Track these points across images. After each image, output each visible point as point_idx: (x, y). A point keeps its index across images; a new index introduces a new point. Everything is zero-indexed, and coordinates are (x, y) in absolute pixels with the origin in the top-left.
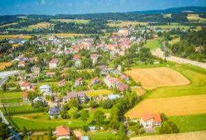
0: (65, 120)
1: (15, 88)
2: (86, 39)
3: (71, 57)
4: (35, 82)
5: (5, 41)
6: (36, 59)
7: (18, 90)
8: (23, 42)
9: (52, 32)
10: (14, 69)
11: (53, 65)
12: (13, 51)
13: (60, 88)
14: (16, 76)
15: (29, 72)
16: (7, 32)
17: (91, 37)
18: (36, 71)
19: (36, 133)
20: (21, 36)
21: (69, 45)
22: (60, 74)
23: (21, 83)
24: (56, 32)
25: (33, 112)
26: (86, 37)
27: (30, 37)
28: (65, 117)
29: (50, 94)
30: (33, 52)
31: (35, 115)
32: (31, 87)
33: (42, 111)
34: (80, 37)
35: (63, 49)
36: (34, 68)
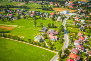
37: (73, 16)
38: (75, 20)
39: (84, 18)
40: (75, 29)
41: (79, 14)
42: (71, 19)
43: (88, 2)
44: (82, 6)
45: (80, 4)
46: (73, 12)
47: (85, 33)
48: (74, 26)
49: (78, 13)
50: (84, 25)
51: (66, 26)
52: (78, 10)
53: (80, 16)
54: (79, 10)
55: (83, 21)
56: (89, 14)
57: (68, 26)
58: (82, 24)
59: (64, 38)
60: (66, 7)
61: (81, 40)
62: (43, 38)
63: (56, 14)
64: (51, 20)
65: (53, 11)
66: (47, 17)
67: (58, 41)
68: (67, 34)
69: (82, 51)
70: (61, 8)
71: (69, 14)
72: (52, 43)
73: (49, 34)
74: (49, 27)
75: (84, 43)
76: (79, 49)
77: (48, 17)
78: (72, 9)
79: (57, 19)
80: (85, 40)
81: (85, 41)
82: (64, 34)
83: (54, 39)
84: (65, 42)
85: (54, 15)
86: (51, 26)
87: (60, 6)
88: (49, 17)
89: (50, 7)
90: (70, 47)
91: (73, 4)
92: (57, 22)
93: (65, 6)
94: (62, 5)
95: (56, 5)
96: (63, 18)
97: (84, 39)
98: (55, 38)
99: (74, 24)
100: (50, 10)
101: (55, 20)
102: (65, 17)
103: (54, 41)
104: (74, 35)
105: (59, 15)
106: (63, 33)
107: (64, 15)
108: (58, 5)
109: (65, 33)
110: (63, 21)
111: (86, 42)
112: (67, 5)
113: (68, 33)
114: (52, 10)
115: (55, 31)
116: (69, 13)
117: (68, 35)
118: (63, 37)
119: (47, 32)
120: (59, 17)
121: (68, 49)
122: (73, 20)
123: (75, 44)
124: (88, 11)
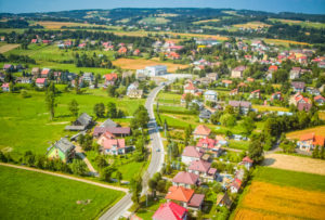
37: (177, 80)
38: (186, 91)
39: (213, 86)
40: (184, 118)
41: (197, 76)
42: (173, 91)
43: (226, 42)
45: (202, 47)
46: (180, 71)
47: (217, 128)
48: (183, 110)
49: (196, 73)
50: (213, 105)
51: (156, 111)
52: (196, 63)
53: (201, 80)
54: (198, 65)
55: (210, 95)
56: (228, 73)
57: (162, 111)
58: (208, 103)
59: (150, 146)
60: (157, 56)
61: (205, 146)
62: (79, 149)
63: (124, 75)
64: (106, 94)
65: (114, 67)
66: (92, 86)
67: (129, 155)
68: (159, 134)
69: (210, 180)
70: (139, 60)
71: (166, 77)
72: (110, 161)
73: (100, 135)
74: (100, 115)
75: (216, 156)
76: (200, 173)
77: (96, 87)
78: (175, 63)
79: (124, 93)
80: (219, 146)
81: (216, 148)
82: (148, 133)
83: (115, 148)
84: (151, 158)
85: (118, 81)
86: (106, 111)
87: (135, 53)
88: (99, 85)
89: (102, 58)
90: (169, 171)
91: (180, 48)
92: (124, 99)
93: (153, 53)
94: (142, 51)
95: (122, 50)
96: (146, 87)
97: (215, 144)
98: (118, 145)
99: (182, 105)
100: (104, 67)
101: (118, 96)
102: (153, 86)
103: (115, 156)
104: (184, 137)
105: (131, 80)
106: (146, 130)
107: (148, 78)
108: (128, 50)
109: (154, 131)
110: (144, 97)
111: (221, 153)
112: (159, 50)
113: (161, 131)
114: (110, 66)
115: (119, 126)
116: (166, 73)
117: (162, 136)
118: (147, 142)
119: (93, 130)
120: (132, 86)
121: (164, 178)
122: (178, 93)
123: (185, 159)
124: (226, 66)
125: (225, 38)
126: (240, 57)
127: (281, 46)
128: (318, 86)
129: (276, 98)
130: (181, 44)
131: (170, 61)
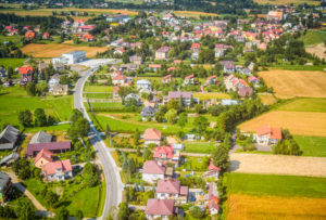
0: (159, 125)
1: (104, 81)
2: (217, 22)
3: (188, 46)
4: (133, 75)
5: (102, 18)
6: (139, 45)
7: (109, 84)
8: (126, 20)
9: (169, 8)
10: (108, 57)
11: (160, 55)
12: (110, 32)
13: (164, 85)
14: (109, 65)
15: (127, 61)
16: (106, 5)
17: (225, 19)
18: (136, 61)
19: (121, 135)
20: (125, 12)
21: (190, 29)
22: (166, 68)
23: (114, 75)
24: (176, 9)
25: (122, 111)
26: (218, 19)
27: (137, 14)
28: (161, 120)
29: (148, 92)
30: (138, 36)
31: (125, 114)
32: (126, 81)
33: (134, 111)
34: (209, 18)
35: (178, 33)
36: (135, 57)
37: (101, 68)
38: (115, 82)
39: (141, 73)
40: (124, 118)
41: (120, 61)
42: (100, 81)
43: (137, 17)
44: (122, 30)
45: (115, 25)
46: (100, 56)
47: (165, 127)
49: (118, 57)
50: (150, 97)
51: (89, 111)
52: (113, 44)
53: (128, 65)
54: (118, 45)
55: (142, 84)
58: (144, 96)
59: (98, 162)
60: (70, 39)
61: (164, 156)
63: (40, 67)
64: (25, 94)
65: (25, 57)
66: (6, 84)
67: (78, 178)
68: (102, 142)
69: (183, 201)
70: (50, 44)
71: (86, 64)
72: (58, 191)
73: (35, 154)
74: (28, 124)
75: (176, 166)
76: (171, 195)
77: (11, 84)
78: (91, 46)
79: (47, 90)
80: (178, 154)
81: (176, 157)
82: (91, 143)
83: (60, 173)
84: (105, 178)
85: (34, 74)
86: (34, 118)
87: (45, 36)
88: (14, 82)
89: (8, 45)
90: (133, 196)
91: (91, 27)
92: (48, 98)
93: (64, 35)
94: (52, 34)
95: (29, 34)
96: (69, 81)
97: (173, 153)
98: (64, 169)
99: (117, 100)
100: (12, 56)
101: (40, 93)
102: (77, 78)
103: (62, 182)
104: (132, 142)
105: (50, 72)
106: (86, 139)
107: (67, 68)
108: (36, 33)
109: (96, 140)
110: (71, 93)
112: (69, 31)
113: (104, 137)
114: (21, 55)
115: (54, 138)
116: (85, 59)
117: (108, 145)
118: (93, 156)
120: (53, 81)
121: (130, 206)
122: (106, 84)
123: (147, 177)
124: (148, 47)
125: (134, 13)
126: (157, 34)
127: (192, 19)
128: (247, 65)
129: (212, 82)
130: (91, 22)
131: (85, 44)
